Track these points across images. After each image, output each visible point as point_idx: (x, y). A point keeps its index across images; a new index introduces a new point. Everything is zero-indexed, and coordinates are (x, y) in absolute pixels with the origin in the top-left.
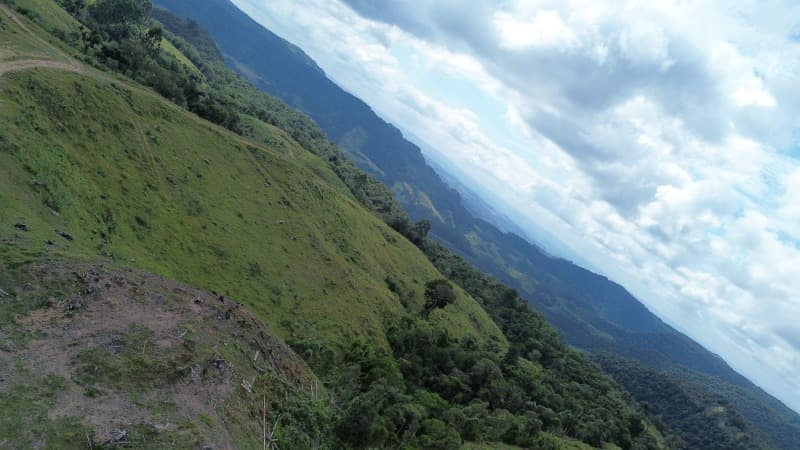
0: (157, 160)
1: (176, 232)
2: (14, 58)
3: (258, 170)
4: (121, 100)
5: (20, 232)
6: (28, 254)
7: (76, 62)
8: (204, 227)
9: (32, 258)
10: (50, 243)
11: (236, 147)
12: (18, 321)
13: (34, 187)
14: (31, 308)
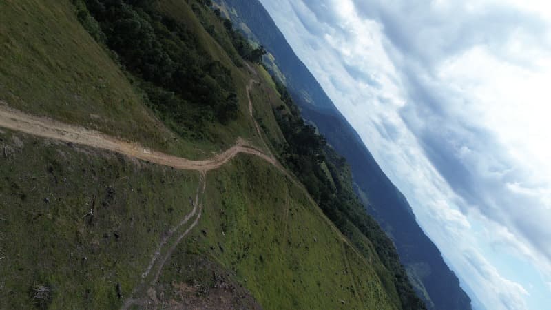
0: (288, 227)
1: (277, 275)
2: (247, 147)
3: (344, 260)
4: (286, 186)
5: (202, 236)
6: (198, 249)
7: (274, 159)
8: (294, 281)
9: (199, 253)
10: (212, 249)
11: (337, 240)
12: (173, 284)
13: (222, 214)
14: (183, 281)
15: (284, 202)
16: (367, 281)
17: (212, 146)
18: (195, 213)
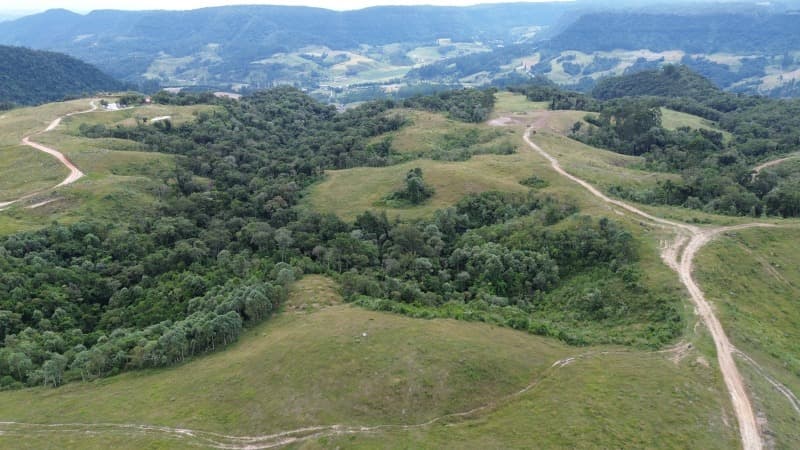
15: (759, 264)
17: (685, 306)
18: (789, 395)
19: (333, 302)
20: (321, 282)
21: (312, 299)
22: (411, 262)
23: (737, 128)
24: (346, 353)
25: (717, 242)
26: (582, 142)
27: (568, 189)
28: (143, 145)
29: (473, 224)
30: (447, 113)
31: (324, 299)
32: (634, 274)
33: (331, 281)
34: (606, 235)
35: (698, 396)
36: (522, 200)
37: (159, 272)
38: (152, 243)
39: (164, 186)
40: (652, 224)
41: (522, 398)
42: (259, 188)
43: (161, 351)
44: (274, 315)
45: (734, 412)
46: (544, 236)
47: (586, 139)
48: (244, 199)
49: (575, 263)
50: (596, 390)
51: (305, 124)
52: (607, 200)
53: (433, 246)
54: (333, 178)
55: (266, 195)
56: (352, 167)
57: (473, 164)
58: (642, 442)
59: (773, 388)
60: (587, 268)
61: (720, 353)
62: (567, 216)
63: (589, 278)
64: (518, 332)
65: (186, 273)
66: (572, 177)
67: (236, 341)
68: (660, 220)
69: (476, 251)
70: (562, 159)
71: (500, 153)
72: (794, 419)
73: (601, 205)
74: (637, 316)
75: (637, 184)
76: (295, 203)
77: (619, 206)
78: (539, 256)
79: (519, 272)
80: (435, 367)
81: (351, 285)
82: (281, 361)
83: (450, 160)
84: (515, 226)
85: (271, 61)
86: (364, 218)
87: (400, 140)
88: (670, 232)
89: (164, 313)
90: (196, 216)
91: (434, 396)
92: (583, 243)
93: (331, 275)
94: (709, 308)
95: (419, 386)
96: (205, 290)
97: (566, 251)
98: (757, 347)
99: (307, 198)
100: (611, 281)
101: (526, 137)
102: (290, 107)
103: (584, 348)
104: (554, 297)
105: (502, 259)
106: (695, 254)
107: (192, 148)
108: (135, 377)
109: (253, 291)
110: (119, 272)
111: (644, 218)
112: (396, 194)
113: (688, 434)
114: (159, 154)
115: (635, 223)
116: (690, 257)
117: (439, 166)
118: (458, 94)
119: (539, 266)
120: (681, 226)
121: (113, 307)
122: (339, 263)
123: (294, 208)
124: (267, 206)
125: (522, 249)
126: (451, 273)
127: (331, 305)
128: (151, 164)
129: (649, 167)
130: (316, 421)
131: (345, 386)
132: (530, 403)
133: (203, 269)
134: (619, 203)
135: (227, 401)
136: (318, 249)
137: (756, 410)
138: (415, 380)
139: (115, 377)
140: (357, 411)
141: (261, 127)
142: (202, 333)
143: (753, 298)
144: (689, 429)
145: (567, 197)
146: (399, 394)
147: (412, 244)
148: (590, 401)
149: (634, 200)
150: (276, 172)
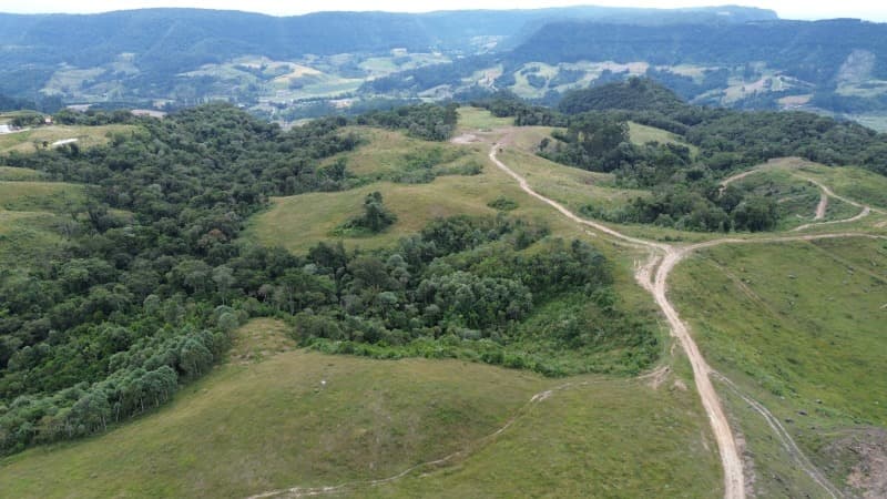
1: (818, 358)
2: (653, 277)
3: (834, 260)
5: (793, 425)
6: (815, 442)
7: (666, 247)
9: (819, 443)
11: (804, 248)
12: (848, 483)
14: (846, 475)
15: (730, 281)
16: (878, 253)
17: (662, 329)
18: (765, 413)
19: (285, 348)
20: (268, 326)
21: (260, 346)
22: (374, 297)
23: (703, 142)
24: (304, 405)
25: (689, 260)
26: (551, 160)
27: (537, 211)
28: (43, 174)
29: (441, 252)
30: (407, 131)
31: (275, 346)
32: (608, 298)
33: (281, 324)
34: (579, 259)
35: (678, 420)
36: (491, 223)
37: (69, 325)
38: (59, 291)
39: (74, 223)
40: (625, 244)
41: (500, 438)
42: (192, 220)
43: (78, 420)
44: (216, 367)
45: (714, 435)
46: (515, 261)
47: (553, 157)
48: (174, 234)
49: (549, 289)
50: (576, 424)
51: (244, 145)
52: (579, 220)
53: (397, 278)
54: (279, 206)
55: (201, 228)
56: (301, 192)
57: (436, 187)
58: (624, 475)
59: (751, 407)
60: (562, 294)
61: (697, 375)
62: (538, 239)
63: (564, 305)
64: (493, 367)
65: (104, 324)
66: (541, 198)
67: (171, 400)
68: (632, 239)
69: (445, 282)
70: (530, 178)
71: (466, 174)
72: (771, 438)
73: (574, 226)
74: (613, 342)
75: (608, 202)
76: (235, 237)
77: (590, 227)
78: (511, 283)
79: (490, 301)
80: (404, 413)
81: (306, 327)
82: (226, 420)
83: (411, 183)
84: (484, 252)
85: (201, 73)
86: (319, 249)
87: (356, 162)
88: (642, 252)
89: (79, 374)
90: (114, 256)
91: (405, 446)
92: (556, 267)
93: (282, 317)
94: (684, 330)
95: (388, 436)
96: (130, 343)
97: (539, 276)
98: (732, 365)
99: (248, 230)
100: (586, 306)
101: (492, 155)
102: (225, 127)
103: (562, 380)
104: (528, 328)
105: (473, 289)
106: (668, 274)
107: (106, 176)
108: (46, 452)
109: (189, 341)
110: (19, 328)
111: (617, 238)
112: (354, 222)
113: (669, 462)
114: (65, 184)
115: (607, 243)
116: (664, 276)
117: (400, 189)
118: (417, 110)
119: (512, 294)
120: (653, 244)
121: (13, 371)
122: (291, 303)
123: (235, 242)
124: (202, 241)
125: (493, 277)
126: (419, 307)
127: (283, 351)
128: (56, 196)
129: (620, 184)
130: (272, 485)
131: (304, 443)
132: (508, 444)
133: (126, 318)
134: (591, 223)
135: (161, 473)
136: (265, 288)
137: (734, 431)
138: (383, 428)
139: (20, 455)
140: (318, 469)
141: (191, 149)
142: (128, 395)
143: (725, 316)
144: (672, 456)
145: (537, 218)
146: (366, 446)
147: (374, 277)
148: (570, 436)
149: (605, 219)
150: (211, 202)
